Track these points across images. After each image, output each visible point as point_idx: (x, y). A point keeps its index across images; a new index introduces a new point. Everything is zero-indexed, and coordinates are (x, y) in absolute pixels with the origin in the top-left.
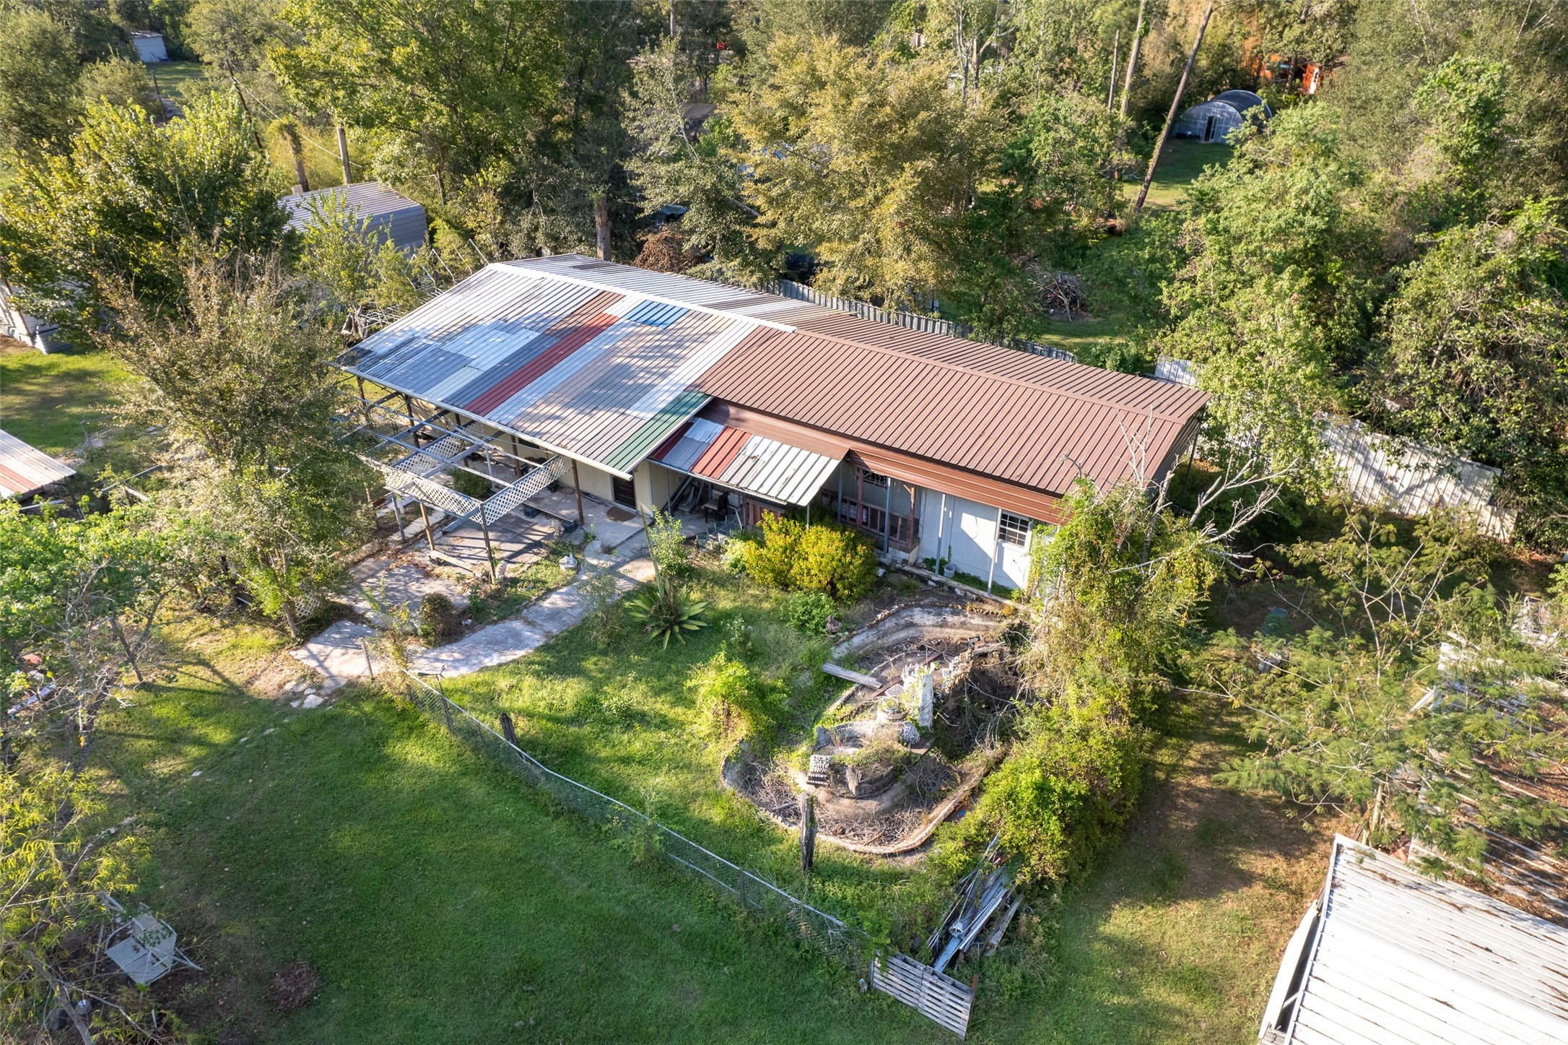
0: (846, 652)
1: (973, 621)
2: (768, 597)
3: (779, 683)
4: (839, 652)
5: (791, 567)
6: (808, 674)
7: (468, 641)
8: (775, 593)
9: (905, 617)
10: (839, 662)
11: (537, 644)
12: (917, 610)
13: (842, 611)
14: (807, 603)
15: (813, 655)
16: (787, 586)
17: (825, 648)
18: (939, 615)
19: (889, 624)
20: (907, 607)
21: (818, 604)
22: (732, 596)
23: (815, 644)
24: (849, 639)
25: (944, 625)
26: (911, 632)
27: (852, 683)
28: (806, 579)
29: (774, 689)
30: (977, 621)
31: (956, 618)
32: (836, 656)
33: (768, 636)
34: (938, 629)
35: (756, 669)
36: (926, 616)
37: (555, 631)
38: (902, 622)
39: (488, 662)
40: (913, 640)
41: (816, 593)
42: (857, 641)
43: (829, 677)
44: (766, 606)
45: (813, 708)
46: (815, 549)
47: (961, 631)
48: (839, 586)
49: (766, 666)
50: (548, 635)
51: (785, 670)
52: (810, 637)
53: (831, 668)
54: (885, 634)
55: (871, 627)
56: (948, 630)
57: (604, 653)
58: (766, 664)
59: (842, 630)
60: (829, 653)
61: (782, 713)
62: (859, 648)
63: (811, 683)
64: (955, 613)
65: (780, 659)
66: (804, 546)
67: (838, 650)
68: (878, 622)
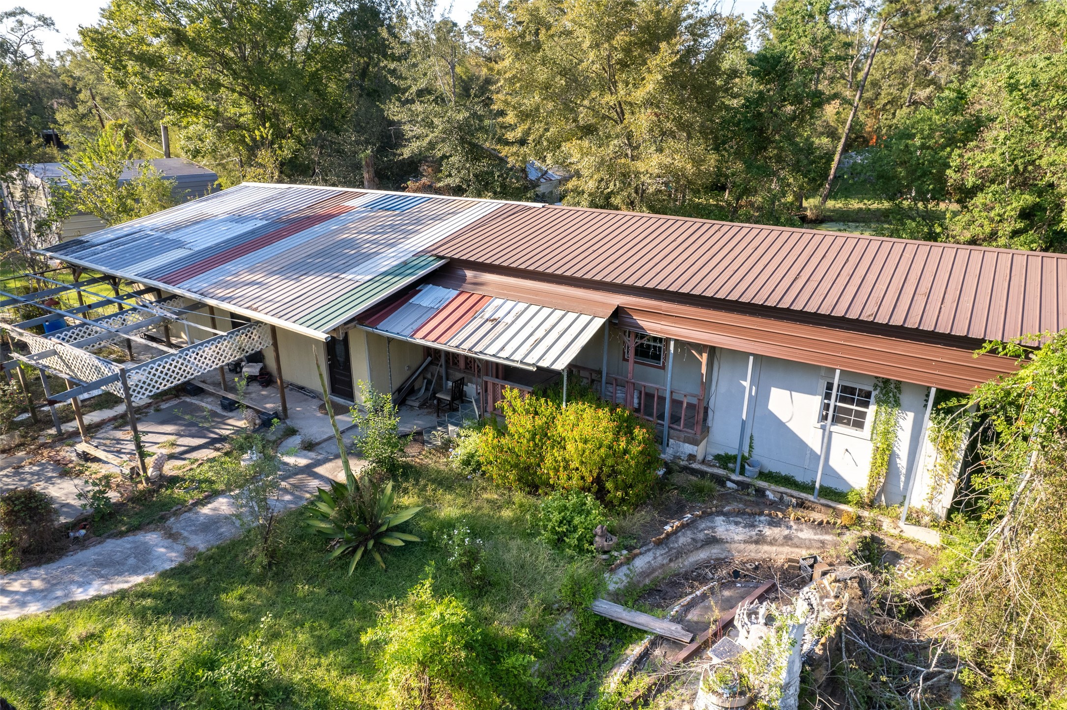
0: (626, 580)
1: (801, 535)
2: (510, 502)
3: (524, 635)
4: (616, 581)
5: (542, 459)
6: (569, 617)
7: (67, 562)
8: (519, 497)
9: (704, 530)
10: (617, 598)
11: (168, 566)
12: (719, 520)
13: (615, 522)
14: (565, 508)
15: (577, 587)
16: (537, 487)
17: (595, 574)
18: (753, 526)
19: (684, 539)
20: (706, 515)
21: (581, 509)
22: (460, 501)
23: (580, 568)
24: (629, 560)
25: (760, 540)
26: (714, 551)
27: (640, 632)
28: (563, 475)
29: (513, 645)
30: (807, 534)
31: (776, 530)
32: (612, 587)
33: (507, 557)
34: (753, 547)
35: (487, 609)
36: (732, 527)
37: (202, 547)
38: (701, 536)
39: (80, 595)
40: (720, 563)
41: (578, 494)
42: (640, 563)
43: (603, 621)
44: (507, 514)
45: (580, 678)
46: (576, 434)
47: (786, 549)
48: (609, 485)
49: (503, 604)
50: (191, 552)
51: (533, 610)
52: (572, 557)
53: (606, 607)
54: (680, 553)
55: (659, 543)
56: (766, 548)
57: (259, 581)
58: (503, 600)
59: (618, 547)
60: (601, 583)
61: (528, 688)
62: (645, 574)
63: (575, 633)
64: (774, 523)
65: (526, 592)
66: (560, 429)
67: (615, 578)
68: (669, 535)
